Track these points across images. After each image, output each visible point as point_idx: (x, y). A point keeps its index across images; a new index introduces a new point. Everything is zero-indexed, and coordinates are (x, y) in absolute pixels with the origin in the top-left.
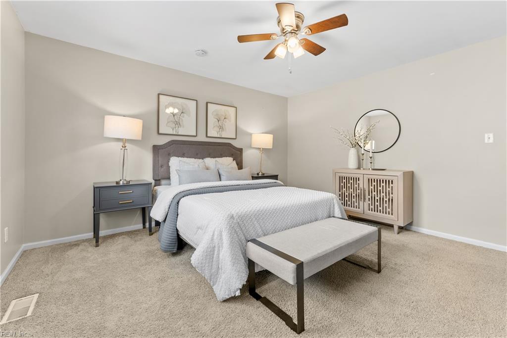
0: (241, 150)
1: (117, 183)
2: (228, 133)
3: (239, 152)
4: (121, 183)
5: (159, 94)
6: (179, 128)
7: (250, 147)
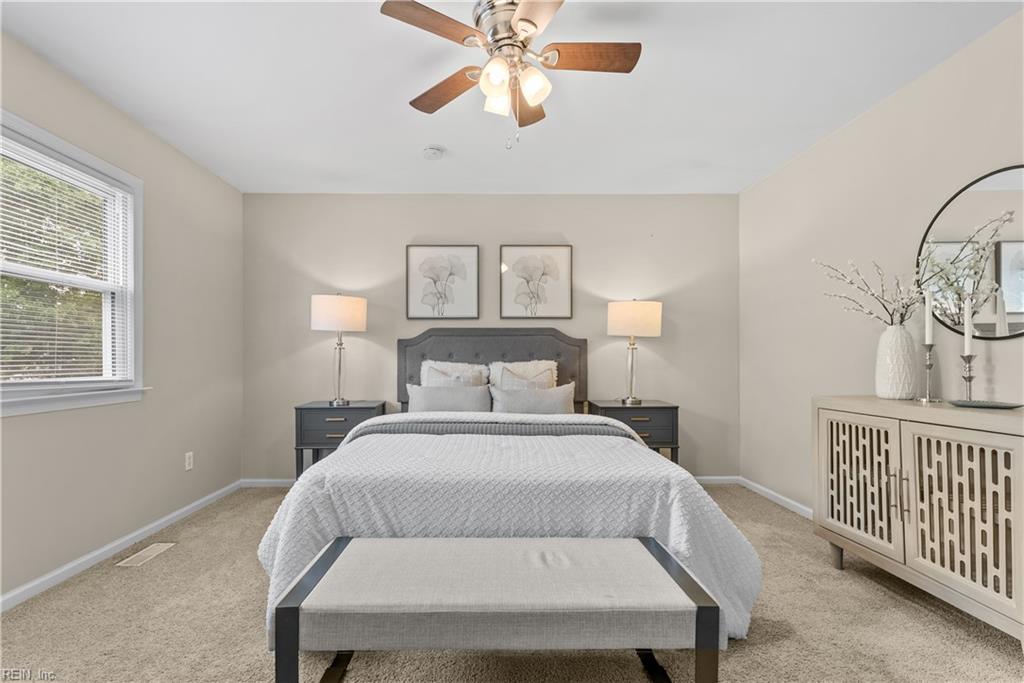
0: (582, 345)
1: (331, 403)
2: (552, 306)
3: (577, 348)
4: (335, 404)
5: (408, 247)
6: (445, 305)
7: (605, 337)
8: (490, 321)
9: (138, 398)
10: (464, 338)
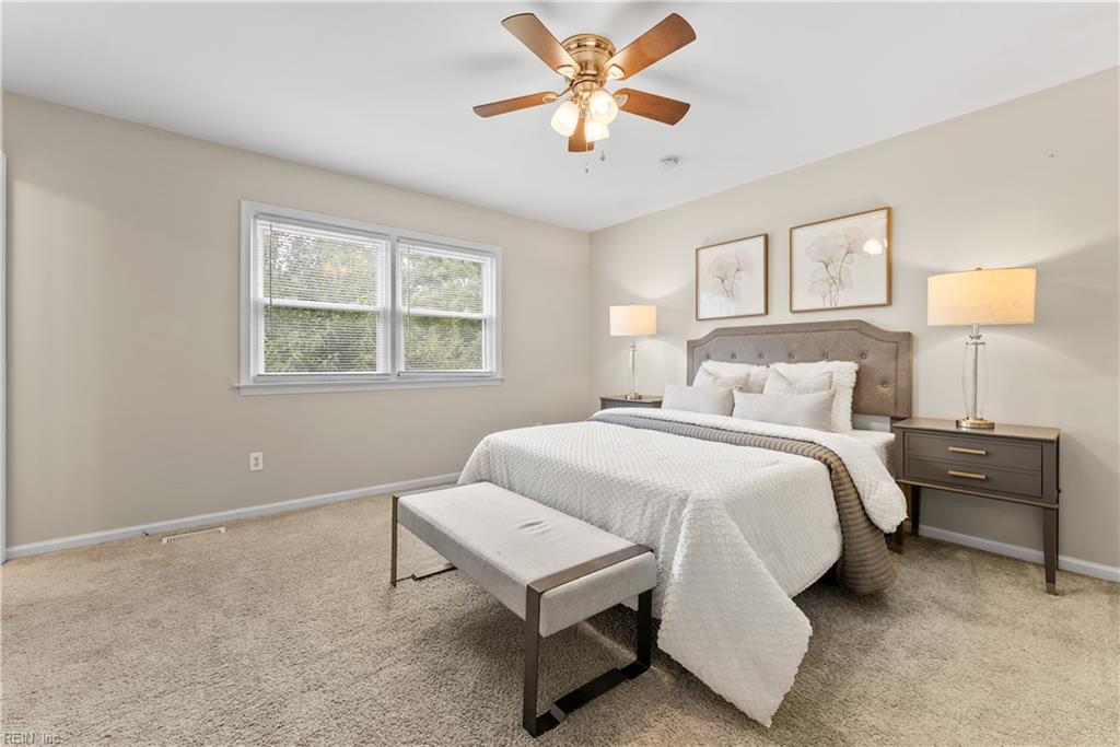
8: (780, 316)
9: (498, 383)
10: (747, 337)
